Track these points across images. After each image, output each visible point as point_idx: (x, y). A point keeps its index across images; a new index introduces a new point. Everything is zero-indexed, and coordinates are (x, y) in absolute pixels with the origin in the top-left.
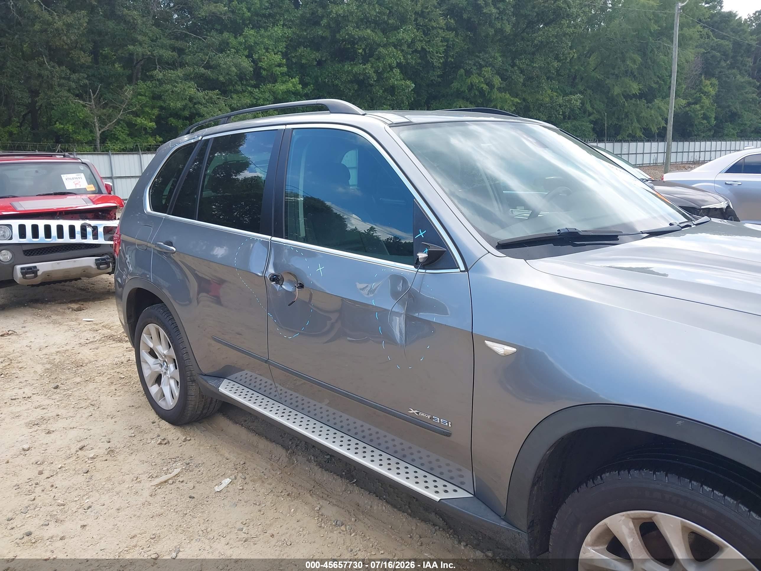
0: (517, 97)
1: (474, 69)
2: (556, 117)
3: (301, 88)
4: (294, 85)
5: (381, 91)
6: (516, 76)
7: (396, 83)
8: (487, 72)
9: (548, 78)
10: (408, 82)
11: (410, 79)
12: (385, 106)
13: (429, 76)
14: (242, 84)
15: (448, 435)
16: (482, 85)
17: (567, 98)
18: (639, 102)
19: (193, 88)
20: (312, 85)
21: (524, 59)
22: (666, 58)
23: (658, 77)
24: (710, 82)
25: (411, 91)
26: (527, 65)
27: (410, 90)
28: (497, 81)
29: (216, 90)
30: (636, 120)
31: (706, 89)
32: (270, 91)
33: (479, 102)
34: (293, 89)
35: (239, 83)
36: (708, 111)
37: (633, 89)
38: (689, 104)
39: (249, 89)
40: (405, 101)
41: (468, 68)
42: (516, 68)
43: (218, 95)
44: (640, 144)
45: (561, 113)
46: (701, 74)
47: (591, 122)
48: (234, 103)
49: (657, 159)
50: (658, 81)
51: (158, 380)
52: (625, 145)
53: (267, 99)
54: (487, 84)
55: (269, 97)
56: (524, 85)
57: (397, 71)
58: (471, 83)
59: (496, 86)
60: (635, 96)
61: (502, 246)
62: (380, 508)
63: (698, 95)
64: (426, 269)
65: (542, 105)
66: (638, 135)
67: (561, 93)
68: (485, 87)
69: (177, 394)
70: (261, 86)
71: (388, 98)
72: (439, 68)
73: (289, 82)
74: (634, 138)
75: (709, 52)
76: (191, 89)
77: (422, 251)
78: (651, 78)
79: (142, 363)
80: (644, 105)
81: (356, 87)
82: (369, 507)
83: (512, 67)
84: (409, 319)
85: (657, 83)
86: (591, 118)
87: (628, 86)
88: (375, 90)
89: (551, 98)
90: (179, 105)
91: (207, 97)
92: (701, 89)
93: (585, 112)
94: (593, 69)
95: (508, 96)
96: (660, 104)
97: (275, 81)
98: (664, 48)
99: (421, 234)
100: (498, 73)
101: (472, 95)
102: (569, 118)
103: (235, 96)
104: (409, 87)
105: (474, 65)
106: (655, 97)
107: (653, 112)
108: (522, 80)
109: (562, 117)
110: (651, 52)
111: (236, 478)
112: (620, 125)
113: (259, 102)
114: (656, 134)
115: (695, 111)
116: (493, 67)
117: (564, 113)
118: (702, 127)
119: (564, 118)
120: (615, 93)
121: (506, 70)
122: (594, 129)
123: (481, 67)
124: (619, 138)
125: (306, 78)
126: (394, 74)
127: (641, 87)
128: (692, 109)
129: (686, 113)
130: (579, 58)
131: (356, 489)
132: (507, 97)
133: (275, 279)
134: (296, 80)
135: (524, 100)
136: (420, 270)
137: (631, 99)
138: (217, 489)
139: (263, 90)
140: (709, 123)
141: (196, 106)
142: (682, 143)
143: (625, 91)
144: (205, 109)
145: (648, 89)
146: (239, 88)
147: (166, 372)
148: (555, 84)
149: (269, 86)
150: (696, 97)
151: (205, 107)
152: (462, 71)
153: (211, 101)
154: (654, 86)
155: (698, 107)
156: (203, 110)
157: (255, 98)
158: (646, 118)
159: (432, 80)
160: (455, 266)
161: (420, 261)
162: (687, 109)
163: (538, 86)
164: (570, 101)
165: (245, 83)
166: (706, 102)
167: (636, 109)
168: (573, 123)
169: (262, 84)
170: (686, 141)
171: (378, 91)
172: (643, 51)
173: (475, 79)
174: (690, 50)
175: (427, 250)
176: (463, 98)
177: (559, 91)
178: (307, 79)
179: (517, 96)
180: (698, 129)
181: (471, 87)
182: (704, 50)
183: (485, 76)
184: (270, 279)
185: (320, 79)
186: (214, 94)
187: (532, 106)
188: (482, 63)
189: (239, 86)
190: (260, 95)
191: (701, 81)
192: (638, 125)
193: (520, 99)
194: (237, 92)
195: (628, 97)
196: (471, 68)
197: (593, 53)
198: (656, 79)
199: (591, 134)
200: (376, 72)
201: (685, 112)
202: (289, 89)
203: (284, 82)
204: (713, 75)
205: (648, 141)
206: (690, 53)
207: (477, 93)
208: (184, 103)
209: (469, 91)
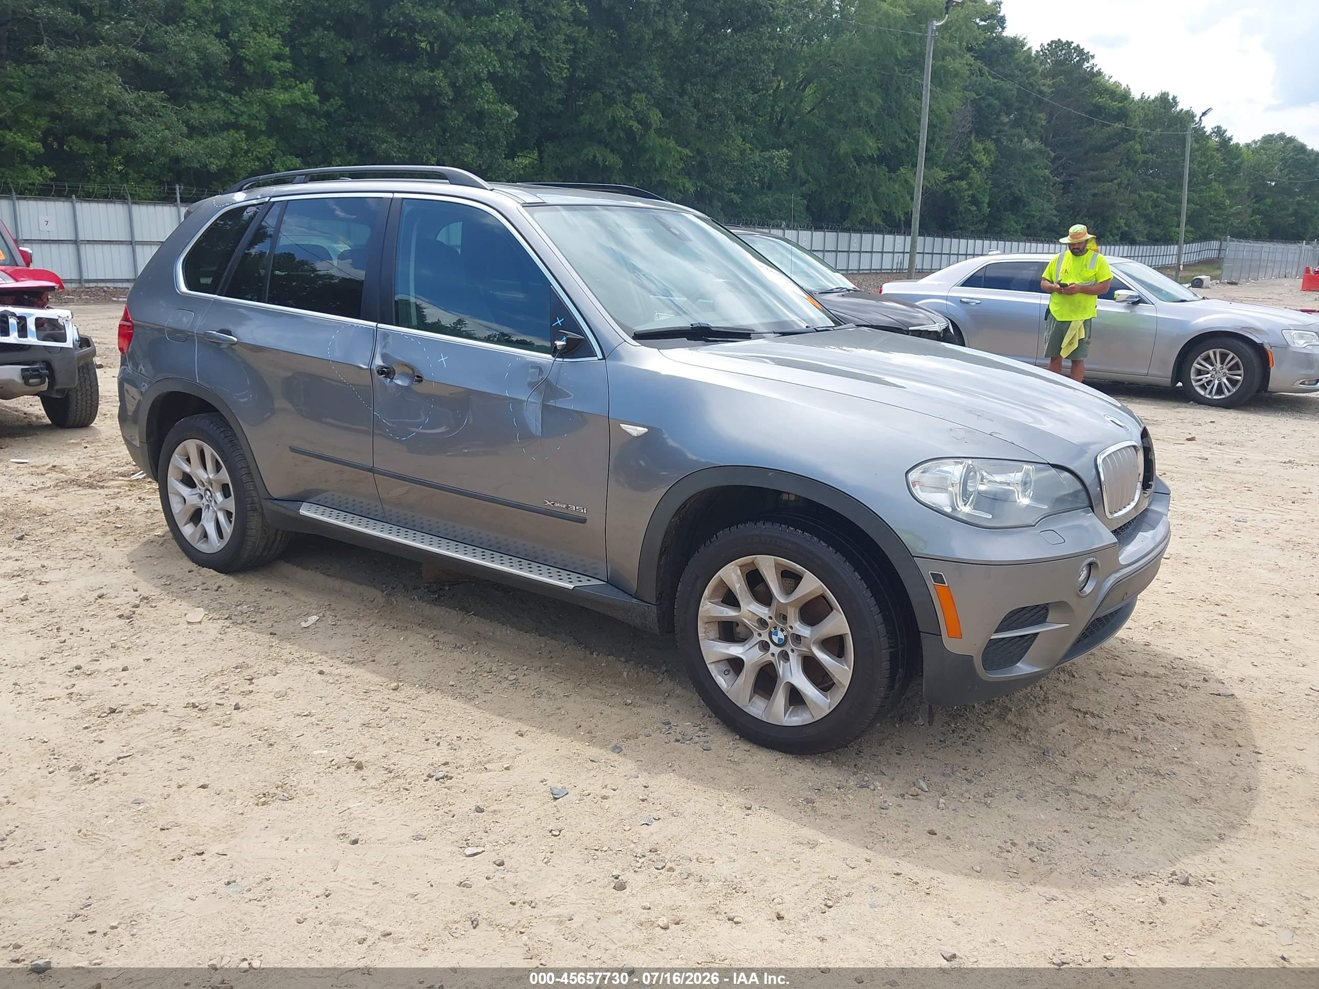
0: (686, 147)
1: (619, 95)
2: (749, 183)
3: (318, 101)
4: (305, 96)
5: (461, 119)
6: (685, 111)
7: (486, 107)
8: (640, 100)
9: (737, 119)
10: (507, 108)
11: (510, 102)
12: (467, 145)
13: (544, 100)
14: (209, 86)
15: (584, 521)
16: (631, 123)
17: (767, 154)
18: (876, 169)
19: (116, 84)
20: (337, 98)
21: (700, 85)
22: (917, 102)
23: (906, 131)
24: (983, 146)
25: (513, 122)
26: (705, 94)
27: (510, 120)
28: (655, 116)
29: (161, 90)
30: (872, 198)
31: (976, 157)
32: (262, 101)
33: (626, 150)
34: (303, 101)
35: (203, 83)
36: (979, 192)
37: (868, 148)
38: (951, 179)
39: (223, 96)
40: (502, 139)
41: (608, 91)
42: (686, 98)
43: (163, 100)
44: (878, 237)
45: (756, 179)
46: (971, 132)
47: (804, 196)
48: (194, 117)
49: (902, 263)
50: (905, 138)
51: (196, 516)
52: (855, 237)
53: (257, 117)
54: (639, 122)
55: (259, 112)
56: (699, 126)
57: (488, 87)
58: (613, 117)
59: (654, 126)
60: (871, 158)
61: (640, 337)
62: (504, 632)
63: (965, 166)
64: (564, 358)
65: (727, 163)
66: (873, 223)
67: (758, 146)
68: (635, 125)
69: (228, 529)
70: (244, 92)
71: (473, 131)
72: (560, 87)
73: (296, 88)
74: (868, 227)
75: (983, 98)
76: (114, 88)
77: (560, 340)
78: (895, 133)
79: (170, 495)
80: (885, 175)
81: (417, 108)
82: (491, 634)
83: (681, 95)
84: (545, 408)
85: (905, 141)
86: (804, 189)
87: (861, 141)
88: (449, 117)
89: (742, 152)
90: (89, 113)
91: (141, 103)
92: (969, 156)
93: (794, 179)
94: (809, 109)
95: (672, 143)
96: (908, 175)
97: (269, 84)
98: (915, 87)
99: (559, 322)
100: (657, 105)
101: (614, 137)
102: (770, 188)
103: (195, 106)
104: (509, 115)
105: (619, 87)
106: (902, 164)
107: (896, 186)
108: (695, 119)
109: (758, 185)
110: (896, 91)
111: (324, 616)
112: (849, 204)
113: (241, 119)
114: (902, 223)
115: (959, 191)
116: (650, 93)
117: (761, 180)
118: (970, 217)
119: (762, 187)
120: (842, 152)
121: (671, 100)
122: (808, 208)
123: (629, 92)
124: (847, 224)
125: (328, 83)
126: (483, 91)
127: (880, 145)
128: (955, 187)
129: (947, 193)
130: (787, 89)
131: (475, 619)
132: (671, 145)
133: (386, 372)
134: (308, 86)
135: (699, 152)
136: (557, 359)
137: (866, 164)
138: (304, 625)
139: (248, 100)
140: (979, 210)
141: (122, 117)
142: (940, 239)
143: (857, 150)
144: (139, 124)
145: (892, 150)
146: (203, 92)
147: (208, 505)
148: (750, 131)
149: (260, 92)
150: (962, 168)
151: (137, 120)
152: (598, 96)
153: (149, 110)
154: (901, 145)
155: (963, 183)
156: (134, 125)
157: (232, 113)
158: (888, 195)
159: (548, 107)
160: (594, 354)
161: (558, 348)
162: (949, 186)
163: (721, 130)
164: (771, 158)
165: (214, 83)
166: (976, 176)
167: (873, 181)
168: (776, 196)
169: (246, 88)
170: (947, 236)
171: (456, 119)
172: (884, 86)
173: (620, 112)
174: (954, 93)
175: (565, 338)
176: (599, 142)
177: (755, 141)
178: (330, 87)
179: (686, 145)
180: (963, 218)
181: (613, 124)
182: (974, 95)
183: (636, 107)
184: (378, 372)
185: (353, 89)
186: (155, 98)
187: (711, 164)
188: (632, 85)
189: (202, 87)
190: (243, 108)
191: (970, 143)
192: (874, 206)
193: (692, 151)
194: (200, 100)
195: (859, 160)
196: (614, 92)
197: (809, 83)
198: (903, 135)
199: (803, 216)
200: (453, 85)
201: (945, 192)
202: (294, 100)
203: (286, 89)
204: (989, 136)
205: (890, 233)
206: (954, 98)
207: (622, 135)
208: (98, 110)
209: (609, 130)
